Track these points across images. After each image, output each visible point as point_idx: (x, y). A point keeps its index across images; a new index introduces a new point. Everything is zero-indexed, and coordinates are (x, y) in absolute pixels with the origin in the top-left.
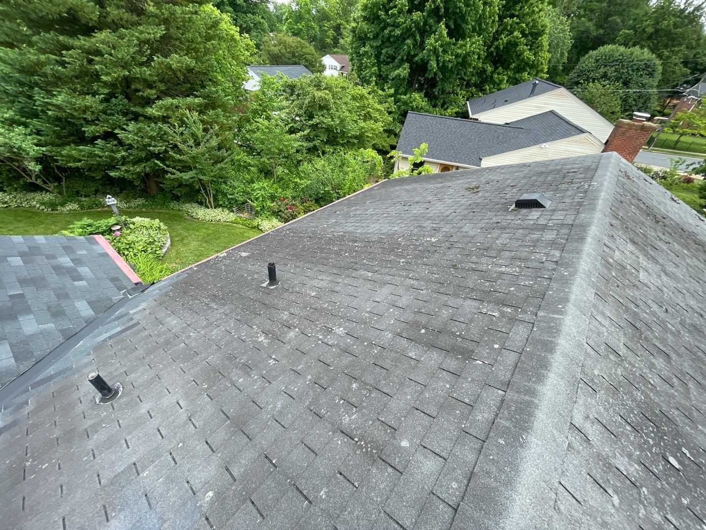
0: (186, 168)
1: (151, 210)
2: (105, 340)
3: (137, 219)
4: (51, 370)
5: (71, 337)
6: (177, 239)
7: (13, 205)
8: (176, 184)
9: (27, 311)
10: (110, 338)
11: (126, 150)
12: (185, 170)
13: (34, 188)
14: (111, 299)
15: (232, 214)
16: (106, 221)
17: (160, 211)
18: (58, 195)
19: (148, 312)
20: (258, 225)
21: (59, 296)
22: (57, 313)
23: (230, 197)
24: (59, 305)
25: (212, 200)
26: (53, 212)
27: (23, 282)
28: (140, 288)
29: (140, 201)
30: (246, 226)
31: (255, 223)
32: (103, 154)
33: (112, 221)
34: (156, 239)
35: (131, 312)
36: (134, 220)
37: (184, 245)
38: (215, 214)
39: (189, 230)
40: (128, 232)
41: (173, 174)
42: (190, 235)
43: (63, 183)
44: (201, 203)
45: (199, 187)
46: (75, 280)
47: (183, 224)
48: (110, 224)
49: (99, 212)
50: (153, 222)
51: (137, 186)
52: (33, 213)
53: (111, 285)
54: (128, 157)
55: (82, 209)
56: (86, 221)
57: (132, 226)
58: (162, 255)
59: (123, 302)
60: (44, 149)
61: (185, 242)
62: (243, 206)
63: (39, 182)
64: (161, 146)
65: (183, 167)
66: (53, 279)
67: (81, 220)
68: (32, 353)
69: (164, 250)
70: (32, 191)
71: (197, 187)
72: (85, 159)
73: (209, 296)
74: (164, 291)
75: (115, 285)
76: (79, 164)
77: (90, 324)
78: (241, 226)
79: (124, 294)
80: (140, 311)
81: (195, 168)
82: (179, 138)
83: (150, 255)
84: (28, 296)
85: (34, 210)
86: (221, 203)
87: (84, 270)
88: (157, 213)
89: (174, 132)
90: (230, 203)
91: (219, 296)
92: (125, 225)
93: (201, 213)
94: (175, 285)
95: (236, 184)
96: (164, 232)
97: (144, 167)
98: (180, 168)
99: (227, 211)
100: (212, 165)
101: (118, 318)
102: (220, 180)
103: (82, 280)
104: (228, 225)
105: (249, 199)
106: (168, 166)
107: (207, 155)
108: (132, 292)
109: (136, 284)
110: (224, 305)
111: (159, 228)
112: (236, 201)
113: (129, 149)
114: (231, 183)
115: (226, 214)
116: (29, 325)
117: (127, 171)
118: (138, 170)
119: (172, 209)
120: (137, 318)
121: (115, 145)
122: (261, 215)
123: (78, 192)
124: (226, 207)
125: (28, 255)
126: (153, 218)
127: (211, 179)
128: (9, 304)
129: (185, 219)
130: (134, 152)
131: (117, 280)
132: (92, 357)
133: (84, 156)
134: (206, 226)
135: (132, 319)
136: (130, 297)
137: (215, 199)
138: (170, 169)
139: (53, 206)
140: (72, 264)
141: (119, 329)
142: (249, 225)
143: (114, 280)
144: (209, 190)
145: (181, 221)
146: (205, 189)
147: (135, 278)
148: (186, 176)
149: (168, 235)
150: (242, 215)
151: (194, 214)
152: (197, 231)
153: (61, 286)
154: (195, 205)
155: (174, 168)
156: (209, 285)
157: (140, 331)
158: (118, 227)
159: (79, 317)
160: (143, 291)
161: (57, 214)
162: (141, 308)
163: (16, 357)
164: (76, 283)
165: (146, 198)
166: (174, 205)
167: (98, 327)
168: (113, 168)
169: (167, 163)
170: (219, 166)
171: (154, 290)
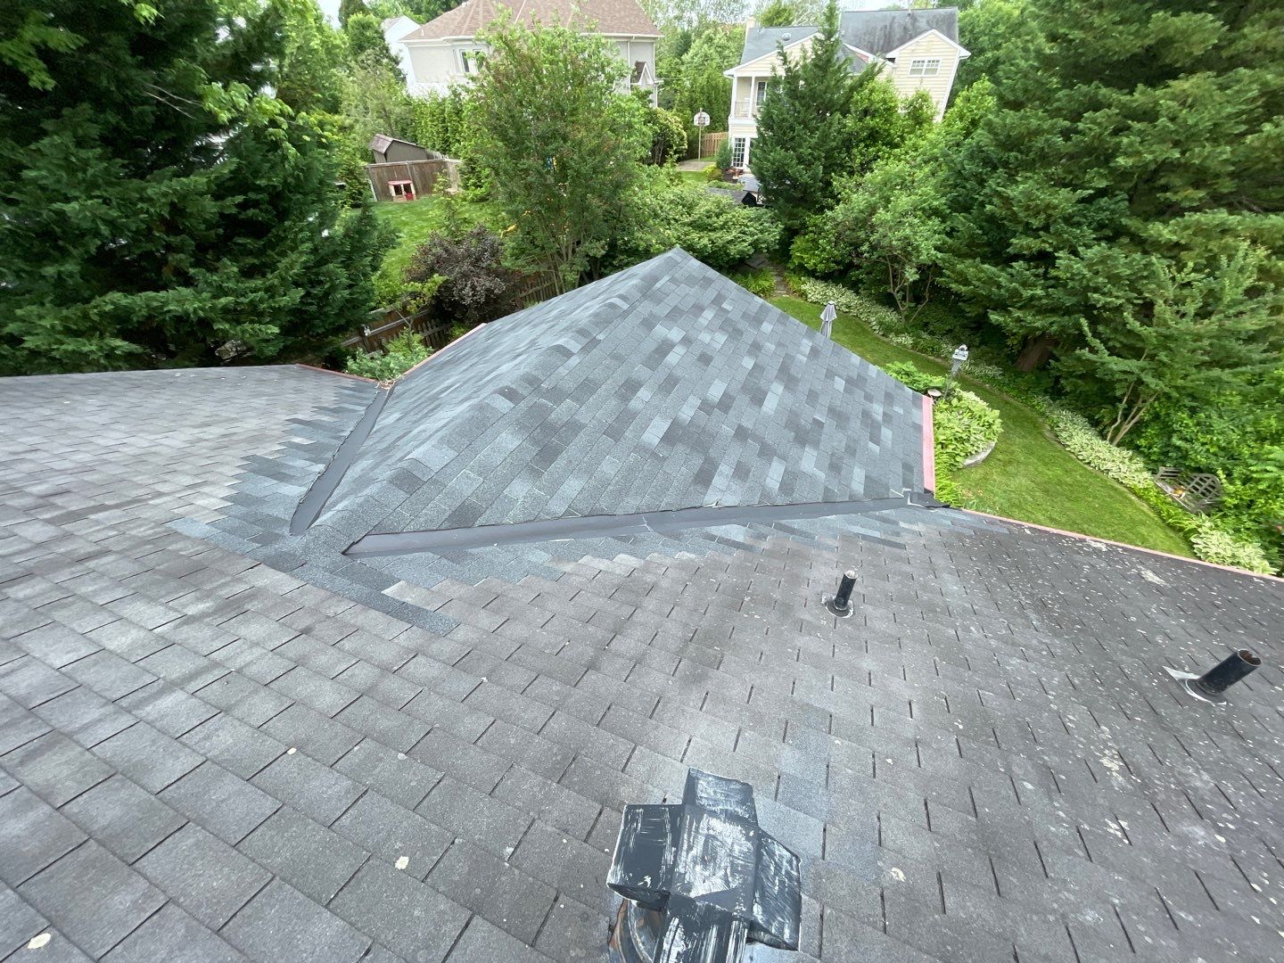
0: (1133, 350)
1: (997, 392)
2: (857, 535)
3: (970, 397)
4: (796, 523)
5: (829, 504)
6: (1000, 457)
7: (854, 312)
8: (1081, 370)
9: (816, 445)
10: (864, 537)
11: (1045, 288)
12: (1125, 353)
13: (888, 301)
14: (888, 489)
15: (1147, 475)
16: (930, 378)
17: (1011, 400)
18: (903, 320)
19: (922, 541)
20: (1194, 531)
21: (848, 447)
22: (835, 467)
23: (1179, 443)
24: (842, 458)
25: (1127, 427)
26: (882, 338)
27: (832, 411)
28: (927, 499)
29: (992, 371)
30: (1159, 514)
31: (1189, 523)
32: (1008, 284)
33: (938, 380)
34: (972, 438)
35: (902, 525)
36: (965, 394)
37: (1005, 473)
38: (1108, 455)
39: (1032, 453)
40: (945, 407)
41: (1093, 350)
42: (1027, 464)
43: (920, 307)
44: (1094, 423)
45: (1124, 395)
46: (871, 440)
47: (1030, 440)
48: (932, 385)
49: (928, 361)
50: (988, 411)
51: (1008, 346)
52: (864, 330)
53: (900, 470)
54: (1040, 298)
55: (912, 348)
56: (910, 366)
57: (955, 402)
58: (961, 466)
59: (899, 503)
60: (939, 255)
61: (1010, 469)
62: (1192, 475)
63: (898, 296)
64: (1117, 297)
65: (1124, 345)
66: (856, 425)
67: (903, 362)
68: (793, 490)
69: (968, 461)
70: (883, 304)
71: (1118, 393)
72: (977, 283)
73: (1032, 595)
74: (958, 529)
75: (904, 474)
76: (963, 289)
77: (852, 505)
78: (1145, 508)
79: (905, 493)
80: (913, 532)
81: (1152, 357)
82: (1171, 292)
83: (945, 456)
84: (825, 430)
85: (866, 327)
86: (1142, 442)
87: (886, 433)
88: (1003, 399)
89: (1173, 279)
90: (1165, 454)
91: (1051, 610)
92: (948, 395)
93: (1080, 438)
94: (980, 535)
95: (1218, 424)
96: (992, 436)
97: (1051, 323)
98: (1118, 345)
99: (1141, 465)
100: (1196, 367)
101: (884, 520)
102: (1187, 402)
103: (877, 443)
104: (1116, 490)
105: (1225, 469)
106: (1096, 334)
107: (1206, 342)
108: (915, 498)
109: (927, 491)
110: (1056, 635)
111: (990, 425)
112: (1185, 457)
113: (1052, 287)
114: (1208, 417)
115: (1134, 467)
116: (809, 462)
117: (1019, 320)
118: (1038, 324)
119: (1033, 406)
120: (904, 539)
121: (1037, 276)
122: (1225, 515)
123: (926, 324)
124: (1147, 456)
125: (854, 383)
126: (992, 406)
127: (1167, 390)
128: (809, 427)
129: (1041, 433)
130: (1056, 293)
131: (910, 469)
132: (837, 544)
133: (979, 280)
134: (1070, 465)
135: (898, 534)
136: (909, 503)
137: (1137, 430)
138: (1096, 343)
139: (888, 329)
140: (880, 418)
141: (877, 534)
142: (1170, 516)
143: (908, 468)
144: (1139, 410)
145: (1030, 433)
146: (1131, 404)
147: (930, 482)
148: (1116, 364)
149: (993, 444)
150: (1169, 490)
151: (1064, 435)
152: (1046, 464)
153: (856, 438)
154: (1080, 420)
155: (1104, 342)
156: (1042, 577)
157: (900, 559)
158: (937, 394)
159: (848, 486)
160: (928, 507)
161: (884, 342)
162: (915, 528)
163: (782, 484)
164: (871, 445)
165: (1005, 371)
166: (1042, 402)
167: (856, 513)
168: (1002, 306)
169: (1101, 328)
170: (1216, 372)
171: (943, 517)
